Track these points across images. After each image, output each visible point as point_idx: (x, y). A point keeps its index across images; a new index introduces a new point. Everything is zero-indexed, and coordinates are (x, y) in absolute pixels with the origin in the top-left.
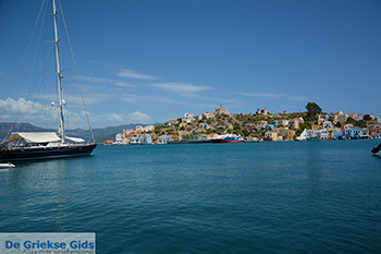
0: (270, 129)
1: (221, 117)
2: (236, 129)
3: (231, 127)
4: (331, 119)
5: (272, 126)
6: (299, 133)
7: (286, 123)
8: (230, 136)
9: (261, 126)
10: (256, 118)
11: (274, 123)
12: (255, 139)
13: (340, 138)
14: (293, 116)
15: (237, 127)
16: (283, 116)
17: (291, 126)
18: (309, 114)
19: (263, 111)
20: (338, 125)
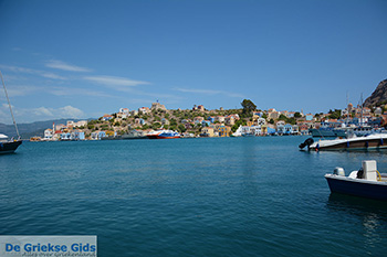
0: (207, 125)
1: (157, 113)
2: (173, 125)
3: (167, 123)
4: (265, 116)
5: (208, 122)
6: (234, 129)
7: (222, 119)
8: (167, 132)
9: (197, 122)
10: (193, 114)
11: (210, 119)
12: (191, 135)
13: (273, 134)
14: (229, 113)
15: (173, 123)
16: (220, 113)
17: (227, 123)
18: (244, 111)
19: (199, 107)
20: (272, 122)
